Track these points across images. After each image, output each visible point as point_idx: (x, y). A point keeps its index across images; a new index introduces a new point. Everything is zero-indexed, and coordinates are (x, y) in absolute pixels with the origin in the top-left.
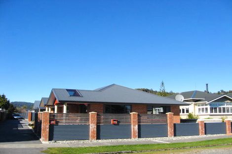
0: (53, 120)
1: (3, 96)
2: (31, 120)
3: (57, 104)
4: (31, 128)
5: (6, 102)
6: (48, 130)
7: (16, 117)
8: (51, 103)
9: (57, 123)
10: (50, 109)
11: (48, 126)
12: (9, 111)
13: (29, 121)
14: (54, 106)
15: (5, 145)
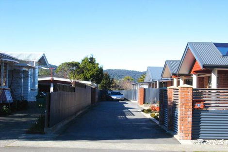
0: (199, 102)
1: (92, 59)
2: (144, 103)
3: (196, 72)
4: (148, 116)
5: (97, 71)
6: (190, 119)
7: (114, 97)
8: (184, 70)
9: (207, 106)
10: (181, 82)
11: (190, 113)
12: (102, 86)
13: (141, 104)
14: (189, 75)
15: (118, 145)
